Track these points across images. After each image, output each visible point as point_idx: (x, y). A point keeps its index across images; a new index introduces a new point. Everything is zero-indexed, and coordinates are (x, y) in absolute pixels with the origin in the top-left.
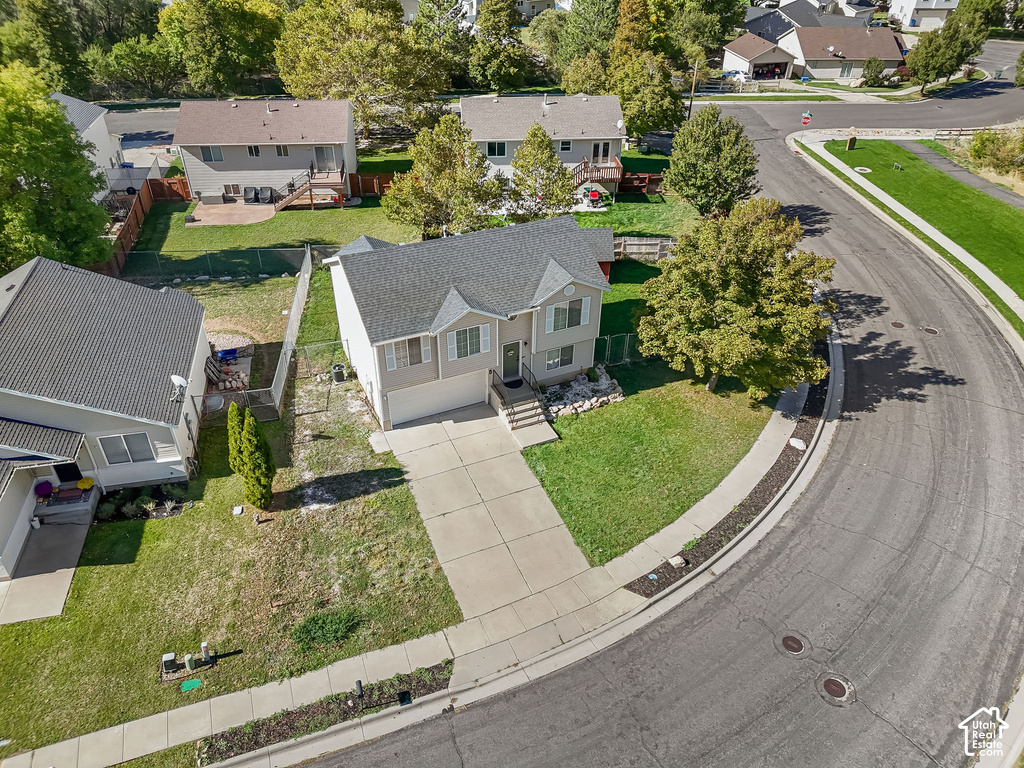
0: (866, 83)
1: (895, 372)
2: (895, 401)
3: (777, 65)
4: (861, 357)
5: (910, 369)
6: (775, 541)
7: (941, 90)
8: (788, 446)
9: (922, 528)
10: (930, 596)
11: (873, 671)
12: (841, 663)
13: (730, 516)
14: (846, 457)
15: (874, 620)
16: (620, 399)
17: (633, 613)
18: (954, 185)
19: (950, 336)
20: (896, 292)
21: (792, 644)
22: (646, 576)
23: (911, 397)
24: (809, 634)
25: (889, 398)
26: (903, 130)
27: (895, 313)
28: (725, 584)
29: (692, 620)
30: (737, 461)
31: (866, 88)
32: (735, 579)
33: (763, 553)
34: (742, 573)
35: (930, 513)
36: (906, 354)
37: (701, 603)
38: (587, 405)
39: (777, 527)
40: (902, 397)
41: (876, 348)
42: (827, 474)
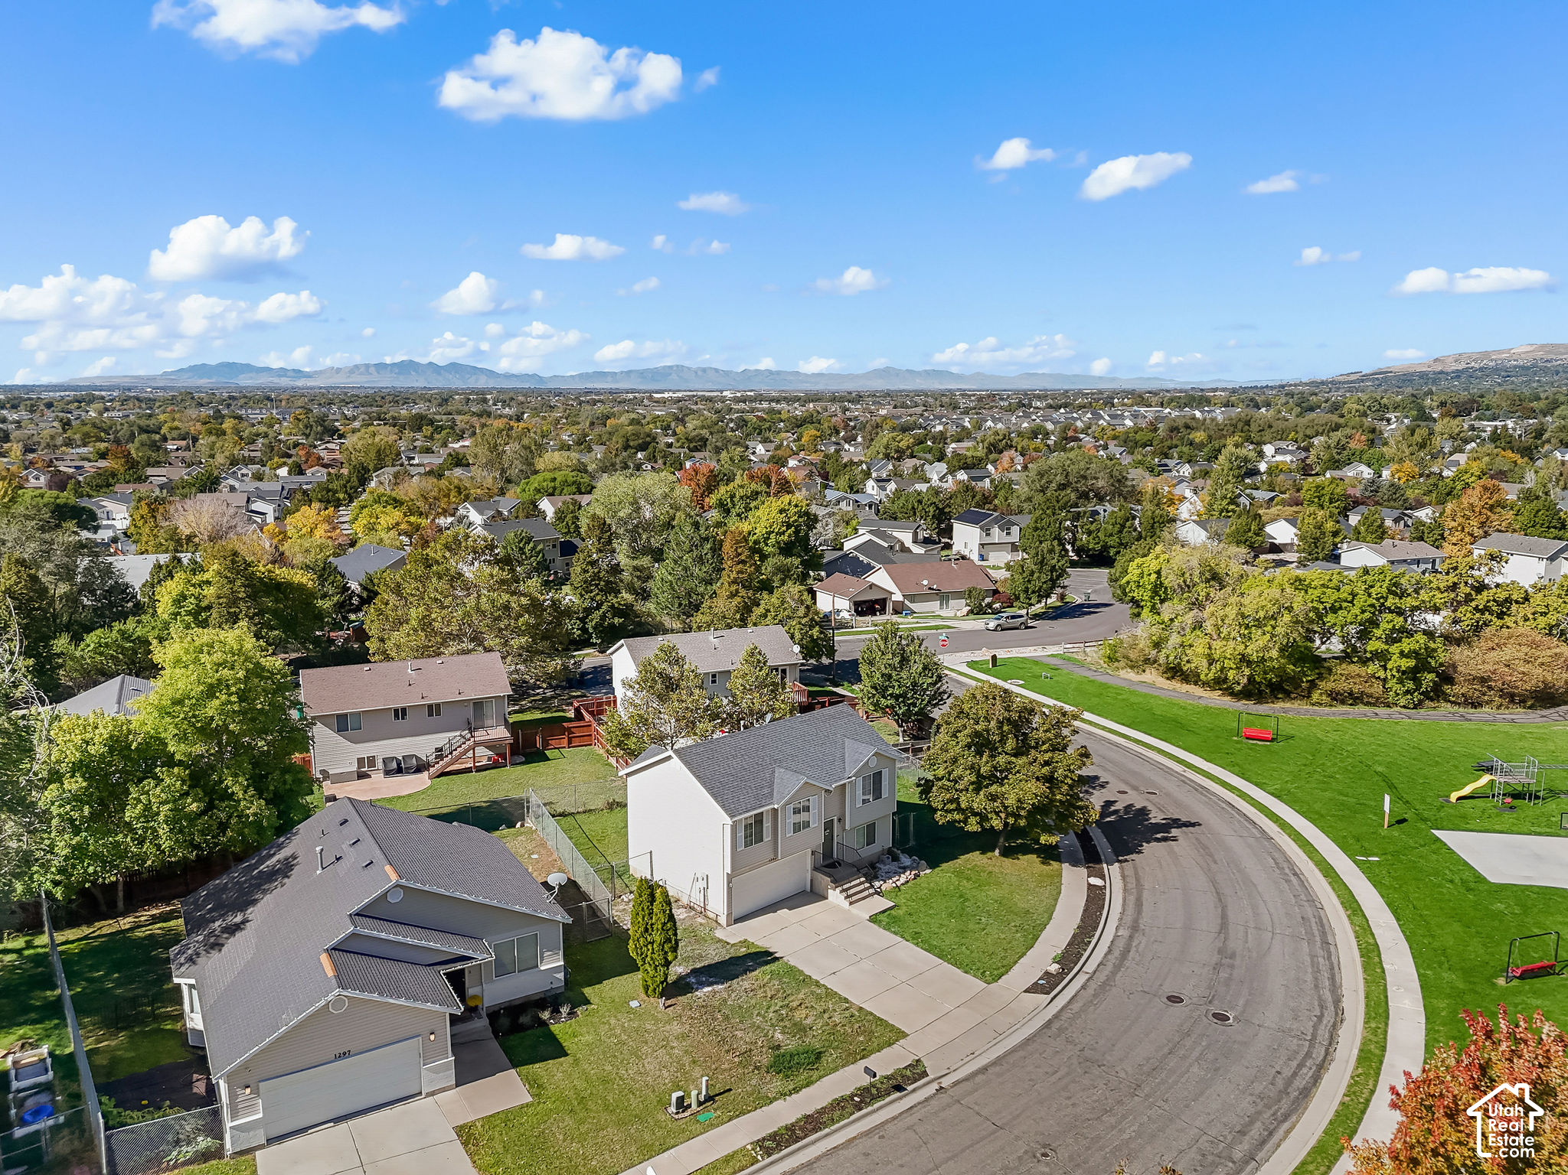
0: (971, 612)
1: (1142, 825)
2: (1154, 844)
3: (877, 601)
4: (1108, 819)
5: (1153, 821)
6: (1121, 944)
7: (1044, 613)
8: (1089, 885)
9: (1224, 916)
10: (1254, 954)
11: (1241, 1002)
12: (1216, 1002)
13: (1074, 936)
14: (1139, 885)
15: (1223, 975)
16: (928, 871)
17: (1044, 1008)
18: (1105, 686)
19: (1168, 795)
20: (1105, 770)
21: (1175, 999)
22: (1036, 983)
23: (1165, 839)
24: (1184, 991)
25: (1148, 842)
26: (1032, 648)
27: (1115, 785)
28: (1101, 977)
29: (1091, 1001)
30: (1056, 900)
31: (972, 616)
32: (1106, 973)
33: (1116, 953)
34: (1110, 967)
35: (1224, 908)
36: (1143, 812)
37: (1090, 991)
38: (903, 879)
39: (1116, 936)
40: (1158, 840)
41: (1116, 812)
42: (1132, 899)
